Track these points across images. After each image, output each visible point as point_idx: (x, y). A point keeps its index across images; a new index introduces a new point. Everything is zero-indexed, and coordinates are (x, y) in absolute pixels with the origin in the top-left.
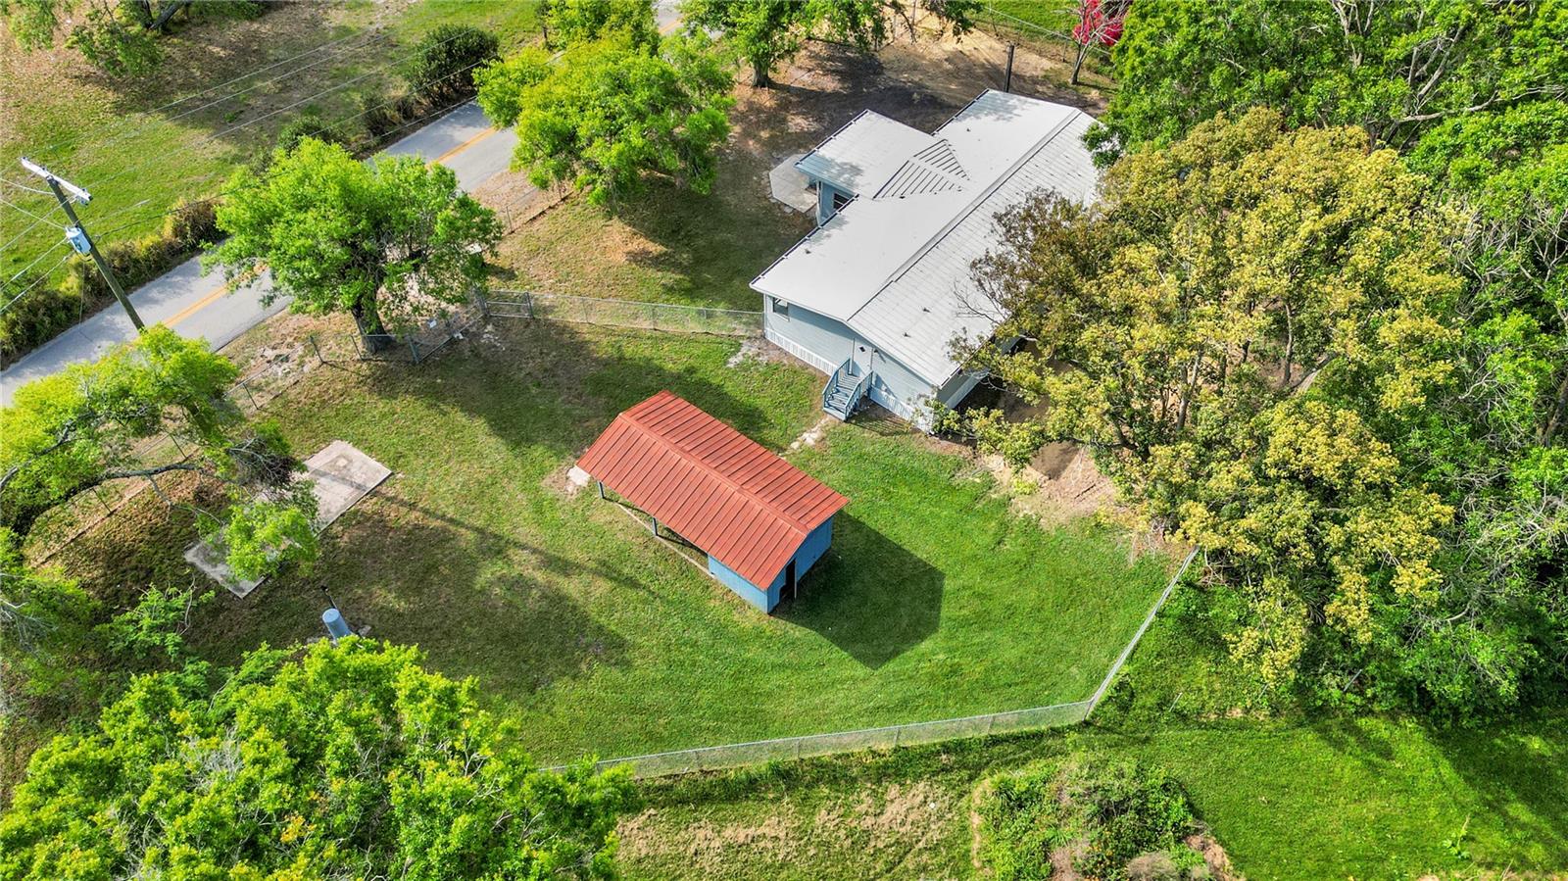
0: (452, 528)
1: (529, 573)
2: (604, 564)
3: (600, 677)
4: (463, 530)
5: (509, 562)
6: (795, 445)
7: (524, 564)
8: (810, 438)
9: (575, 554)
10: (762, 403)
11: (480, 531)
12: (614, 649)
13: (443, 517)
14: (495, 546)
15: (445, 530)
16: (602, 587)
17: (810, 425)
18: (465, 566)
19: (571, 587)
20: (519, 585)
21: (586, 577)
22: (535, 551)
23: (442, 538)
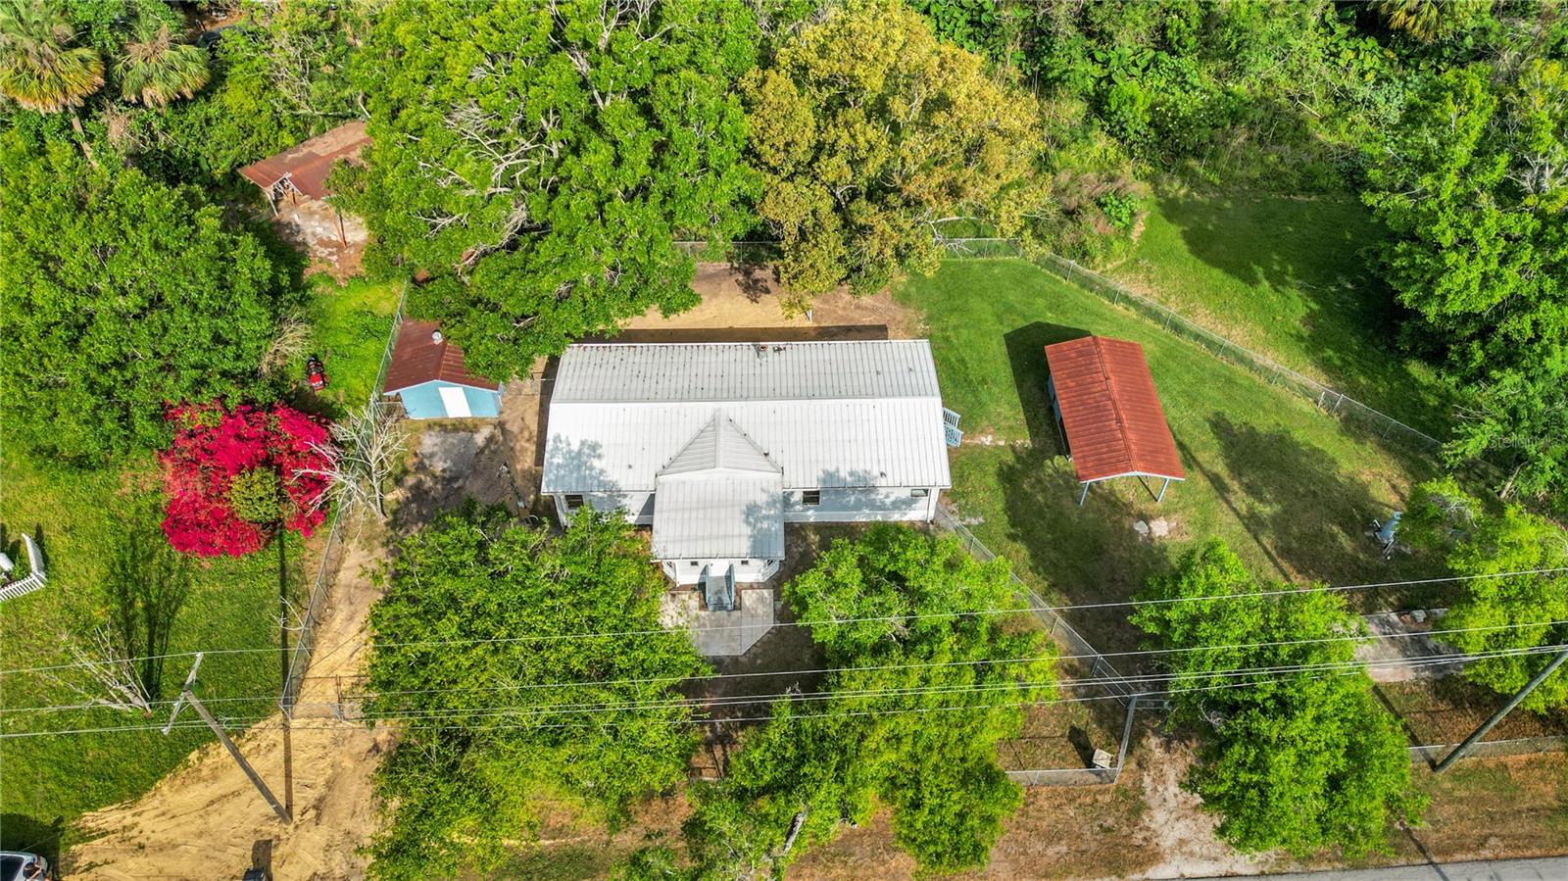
0: (1274, 552)
1: (1241, 494)
2: (1190, 466)
3: (1237, 417)
4: (1268, 547)
5: (1250, 508)
6: (1002, 443)
7: (1242, 501)
8: (987, 440)
9: (1203, 483)
10: (992, 481)
11: (1256, 538)
12: (1219, 426)
13: (1276, 564)
14: (1253, 523)
15: (1281, 555)
16: (1203, 457)
17: (980, 446)
18: (1280, 525)
19: (1220, 468)
20: (1251, 490)
21: (1207, 467)
22: (1228, 502)
23: (1286, 552)
